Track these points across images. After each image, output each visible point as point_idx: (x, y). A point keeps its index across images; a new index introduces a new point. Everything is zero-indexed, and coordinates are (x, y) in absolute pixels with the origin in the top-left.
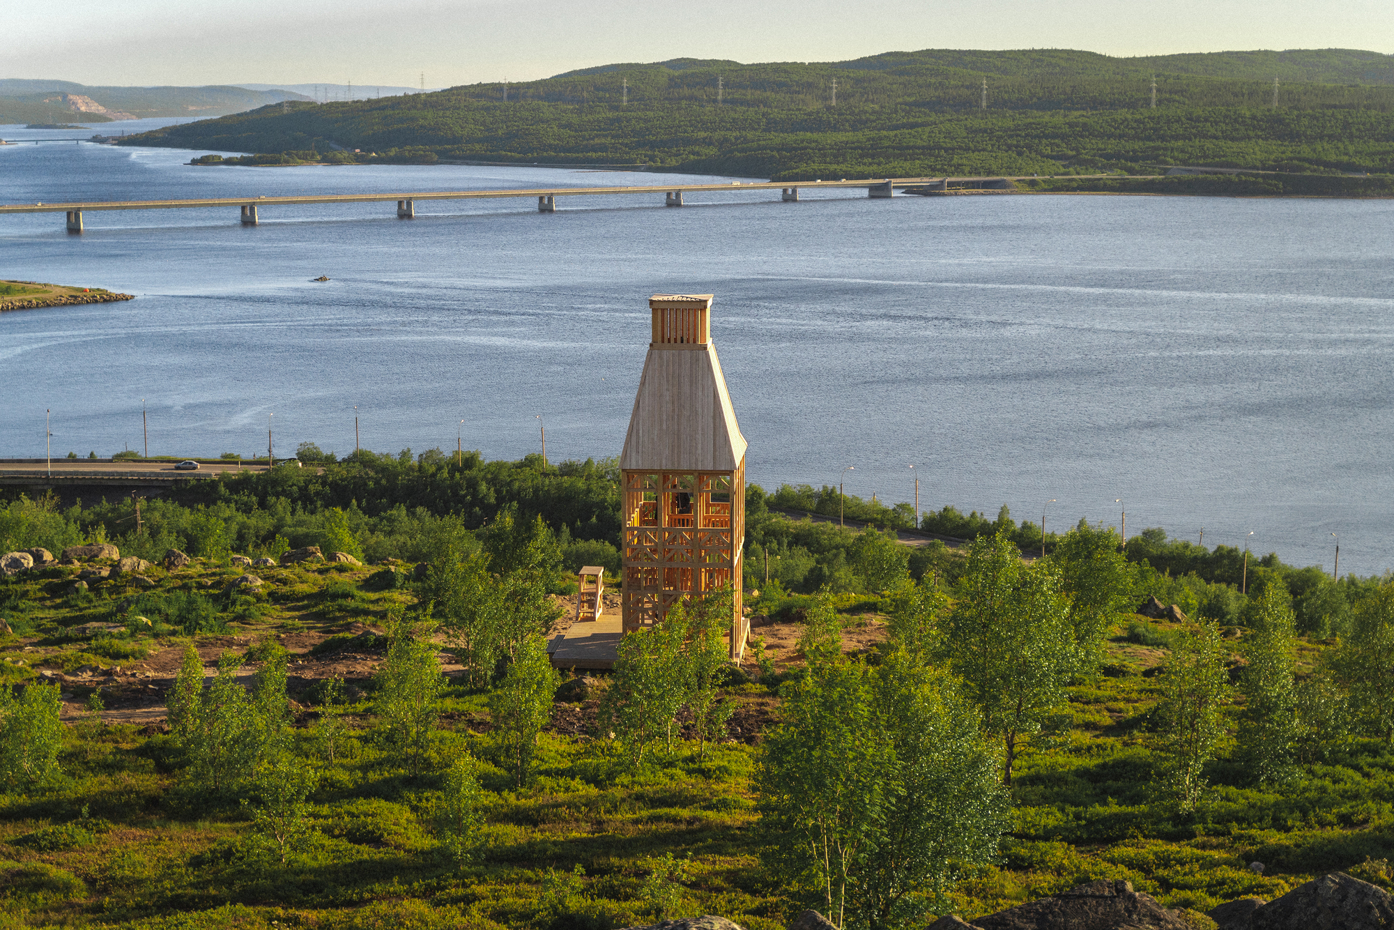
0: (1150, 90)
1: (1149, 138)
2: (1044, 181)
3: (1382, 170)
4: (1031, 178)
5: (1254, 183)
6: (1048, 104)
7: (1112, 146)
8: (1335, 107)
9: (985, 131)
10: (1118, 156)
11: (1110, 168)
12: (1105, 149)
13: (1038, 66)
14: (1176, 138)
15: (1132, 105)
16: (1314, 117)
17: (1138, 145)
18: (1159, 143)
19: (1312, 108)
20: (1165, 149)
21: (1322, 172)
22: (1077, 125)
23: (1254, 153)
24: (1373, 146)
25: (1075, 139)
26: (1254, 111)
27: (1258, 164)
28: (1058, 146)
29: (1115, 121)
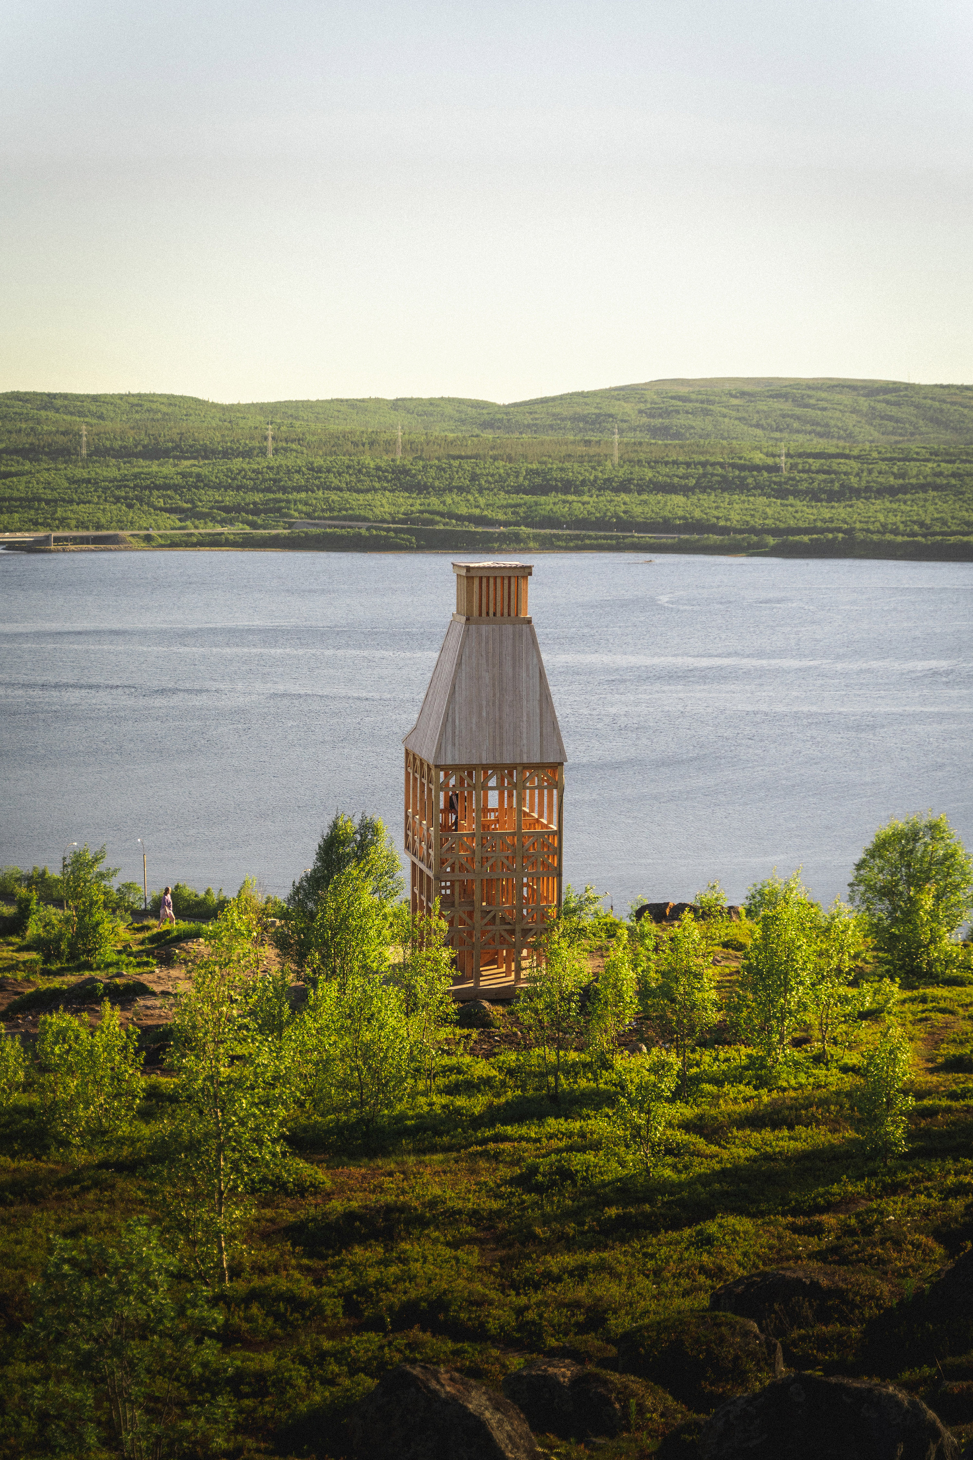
0: (266, 438)
1: (268, 490)
2: (161, 536)
3: (517, 524)
4: (146, 532)
5: (386, 537)
6: (154, 453)
7: (229, 498)
8: (460, 457)
9: (88, 481)
10: (238, 509)
11: (231, 522)
12: (222, 502)
13: (137, 412)
14: (298, 489)
15: (247, 454)
16: (440, 469)
17: (258, 497)
18: (280, 495)
19: (438, 459)
20: (288, 501)
21: (454, 525)
22: (190, 475)
23: (382, 506)
24: (502, 498)
25: (189, 490)
26: (378, 460)
27: (387, 517)
28: (171, 498)
29: (232, 472)
